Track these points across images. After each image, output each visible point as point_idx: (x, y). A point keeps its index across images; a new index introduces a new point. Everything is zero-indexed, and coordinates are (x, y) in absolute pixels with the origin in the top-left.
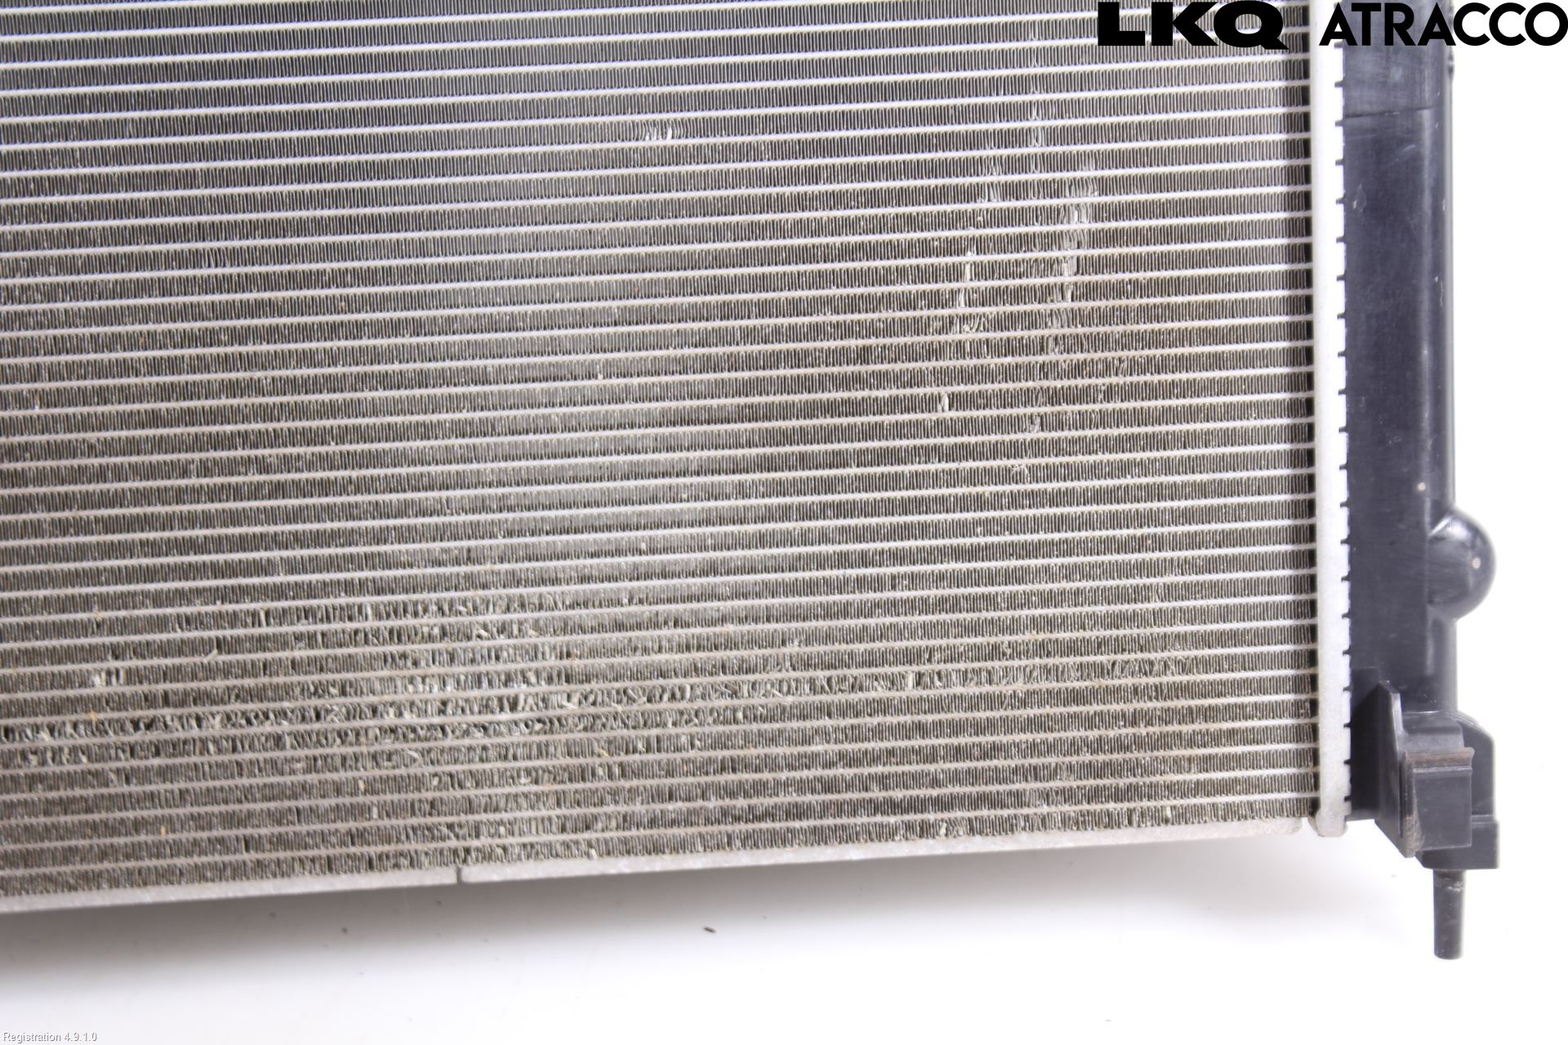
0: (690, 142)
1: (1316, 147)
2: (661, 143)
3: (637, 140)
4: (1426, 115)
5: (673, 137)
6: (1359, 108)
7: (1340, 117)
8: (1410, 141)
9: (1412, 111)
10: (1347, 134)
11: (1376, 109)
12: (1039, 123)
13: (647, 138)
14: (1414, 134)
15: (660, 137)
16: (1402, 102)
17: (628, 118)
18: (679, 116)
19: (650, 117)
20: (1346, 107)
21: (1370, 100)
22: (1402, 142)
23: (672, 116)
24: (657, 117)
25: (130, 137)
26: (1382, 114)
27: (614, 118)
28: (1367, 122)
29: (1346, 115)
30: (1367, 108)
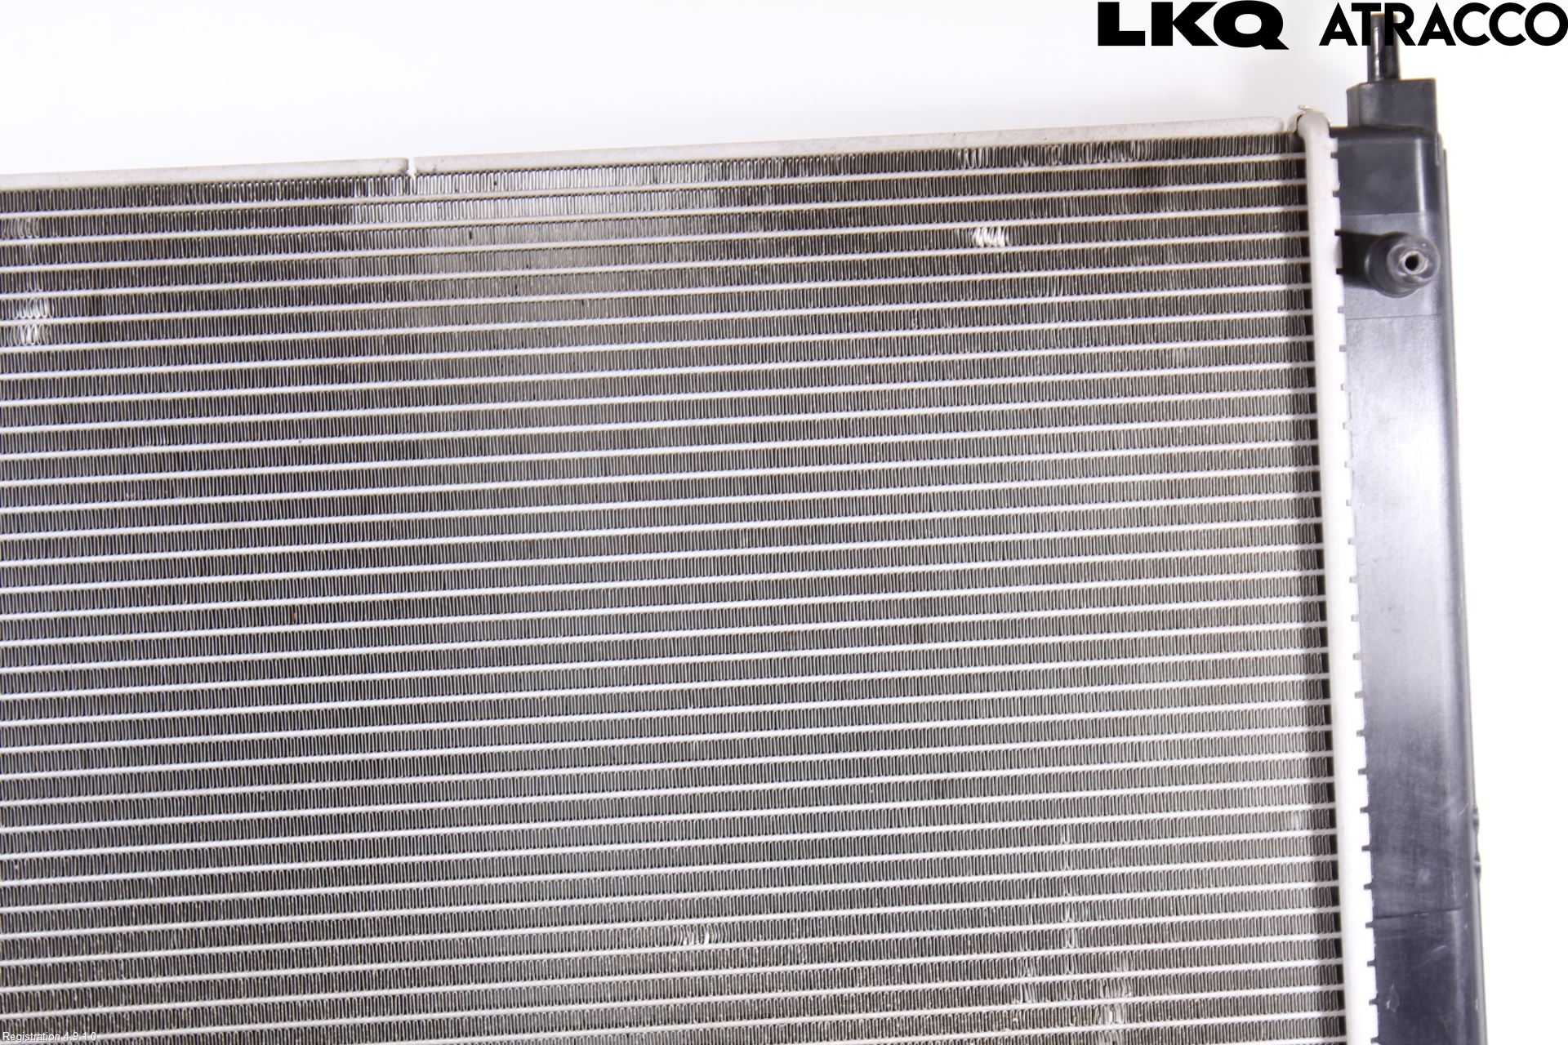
0: (727, 946)
1: (1347, 947)
2: (699, 947)
3: (675, 944)
4: (1456, 916)
5: (710, 942)
6: (1389, 909)
7: (1370, 919)
8: (1440, 942)
9: (1441, 911)
10: (1377, 935)
11: (1405, 910)
12: (1073, 925)
13: (685, 942)
14: (1444, 934)
15: (697, 941)
16: (1431, 903)
17: (666, 923)
18: (716, 920)
19: (688, 922)
20: (1375, 909)
21: (1398, 901)
22: (1433, 943)
23: (709, 920)
24: (695, 921)
25: (175, 948)
26: (1411, 915)
27: (652, 924)
28: (1397, 923)
29: (1376, 917)
30: (1396, 909)
